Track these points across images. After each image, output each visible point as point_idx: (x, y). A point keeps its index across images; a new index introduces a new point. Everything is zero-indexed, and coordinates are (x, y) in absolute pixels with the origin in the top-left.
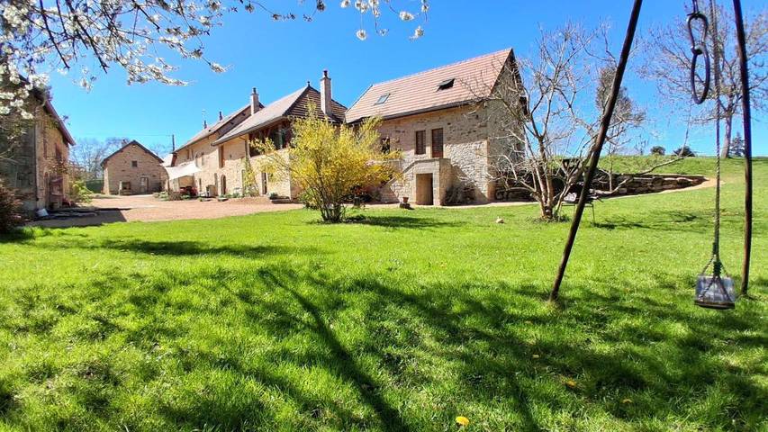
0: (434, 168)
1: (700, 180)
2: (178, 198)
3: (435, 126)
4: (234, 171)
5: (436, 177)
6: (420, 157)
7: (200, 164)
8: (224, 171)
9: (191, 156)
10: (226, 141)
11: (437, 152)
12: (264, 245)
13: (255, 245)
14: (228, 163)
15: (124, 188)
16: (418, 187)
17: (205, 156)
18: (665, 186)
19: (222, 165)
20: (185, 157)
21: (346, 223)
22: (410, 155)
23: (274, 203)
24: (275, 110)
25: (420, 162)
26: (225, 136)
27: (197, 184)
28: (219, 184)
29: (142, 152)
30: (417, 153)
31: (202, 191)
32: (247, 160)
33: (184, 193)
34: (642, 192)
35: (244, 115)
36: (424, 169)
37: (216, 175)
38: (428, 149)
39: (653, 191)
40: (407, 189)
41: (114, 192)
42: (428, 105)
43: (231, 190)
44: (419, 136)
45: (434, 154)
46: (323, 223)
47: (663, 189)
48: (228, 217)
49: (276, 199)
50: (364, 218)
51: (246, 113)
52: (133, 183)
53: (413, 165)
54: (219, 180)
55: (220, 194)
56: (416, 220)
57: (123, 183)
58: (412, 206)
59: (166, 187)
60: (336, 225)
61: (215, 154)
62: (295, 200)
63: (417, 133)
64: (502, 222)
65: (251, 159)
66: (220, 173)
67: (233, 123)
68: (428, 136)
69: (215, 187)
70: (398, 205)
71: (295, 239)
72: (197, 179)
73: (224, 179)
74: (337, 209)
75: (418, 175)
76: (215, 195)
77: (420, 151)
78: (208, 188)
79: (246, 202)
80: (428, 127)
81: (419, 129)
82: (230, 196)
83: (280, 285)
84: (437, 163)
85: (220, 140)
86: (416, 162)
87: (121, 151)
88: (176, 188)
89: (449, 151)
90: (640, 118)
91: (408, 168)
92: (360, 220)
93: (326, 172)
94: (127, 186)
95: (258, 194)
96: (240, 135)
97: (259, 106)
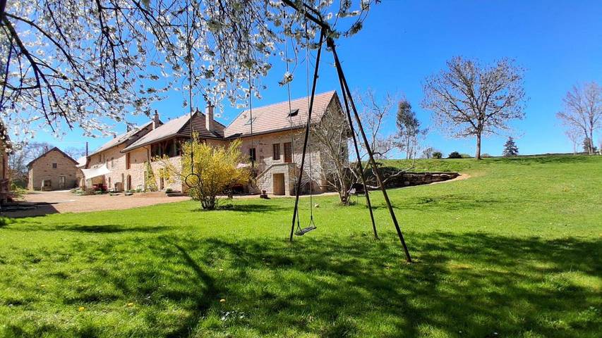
0: (285, 170)
1: (456, 175)
2: (92, 193)
3: (287, 141)
4: (138, 172)
5: (287, 176)
6: (277, 162)
7: (110, 166)
8: (130, 172)
9: (102, 160)
10: (132, 149)
11: (288, 159)
12: (162, 226)
13: (155, 226)
14: (132, 165)
15: (46, 185)
16: (275, 182)
17: (115, 160)
18: (433, 180)
19: (128, 167)
20: (98, 160)
21: (218, 210)
22: (269, 160)
23: (169, 196)
24: (171, 127)
25: (276, 165)
26: (132, 146)
27: (107, 182)
28: (126, 182)
29: (61, 156)
30: (274, 159)
31: (112, 188)
32: (149, 163)
33: (96, 190)
34: (419, 184)
35: (147, 130)
36: (278, 170)
37: (123, 174)
38: (282, 157)
39: (426, 183)
40: (267, 184)
41: (37, 188)
42: (281, 127)
43: (135, 186)
44: (276, 147)
45: (286, 160)
46: (202, 210)
47: (432, 182)
48: (135, 208)
49: (170, 193)
50: (232, 206)
51: (149, 128)
52: (53, 181)
53: (271, 167)
54: (125, 178)
55: (126, 189)
56: (266, 206)
57: (45, 181)
58: (269, 196)
59: (81, 184)
60: (211, 212)
61: (123, 159)
62: (185, 194)
63: (274, 145)
64: (318, 207)
65: (151, 163)
66: (127, 173)
67: (138, 136)
68: (282, 148)
69: (122, 184)
70: (259, 196)
71: (182, 221)
72: (107, 177)
73: (130, 178)
74: (213, 200)
75: (274, 175)
76: (122, 190)
77: (276, 157)
78: (116, 185)
79: (147, 196)
80: (282, 141)
81: (276, 143)
82: (134, 191)
83: (169, 243)
84: (287, 166)
85: (126, 149)
86: (273, 166)
87: (44, 155)
88: (89, 185)
89: (297, 158)
90: (424, 132)
91: (268, 170)
92: (229, 208)
93: (205, 177)
94: (48, 184)
95: (157, 190)
96: (143, 145)
97: (159, 123)
